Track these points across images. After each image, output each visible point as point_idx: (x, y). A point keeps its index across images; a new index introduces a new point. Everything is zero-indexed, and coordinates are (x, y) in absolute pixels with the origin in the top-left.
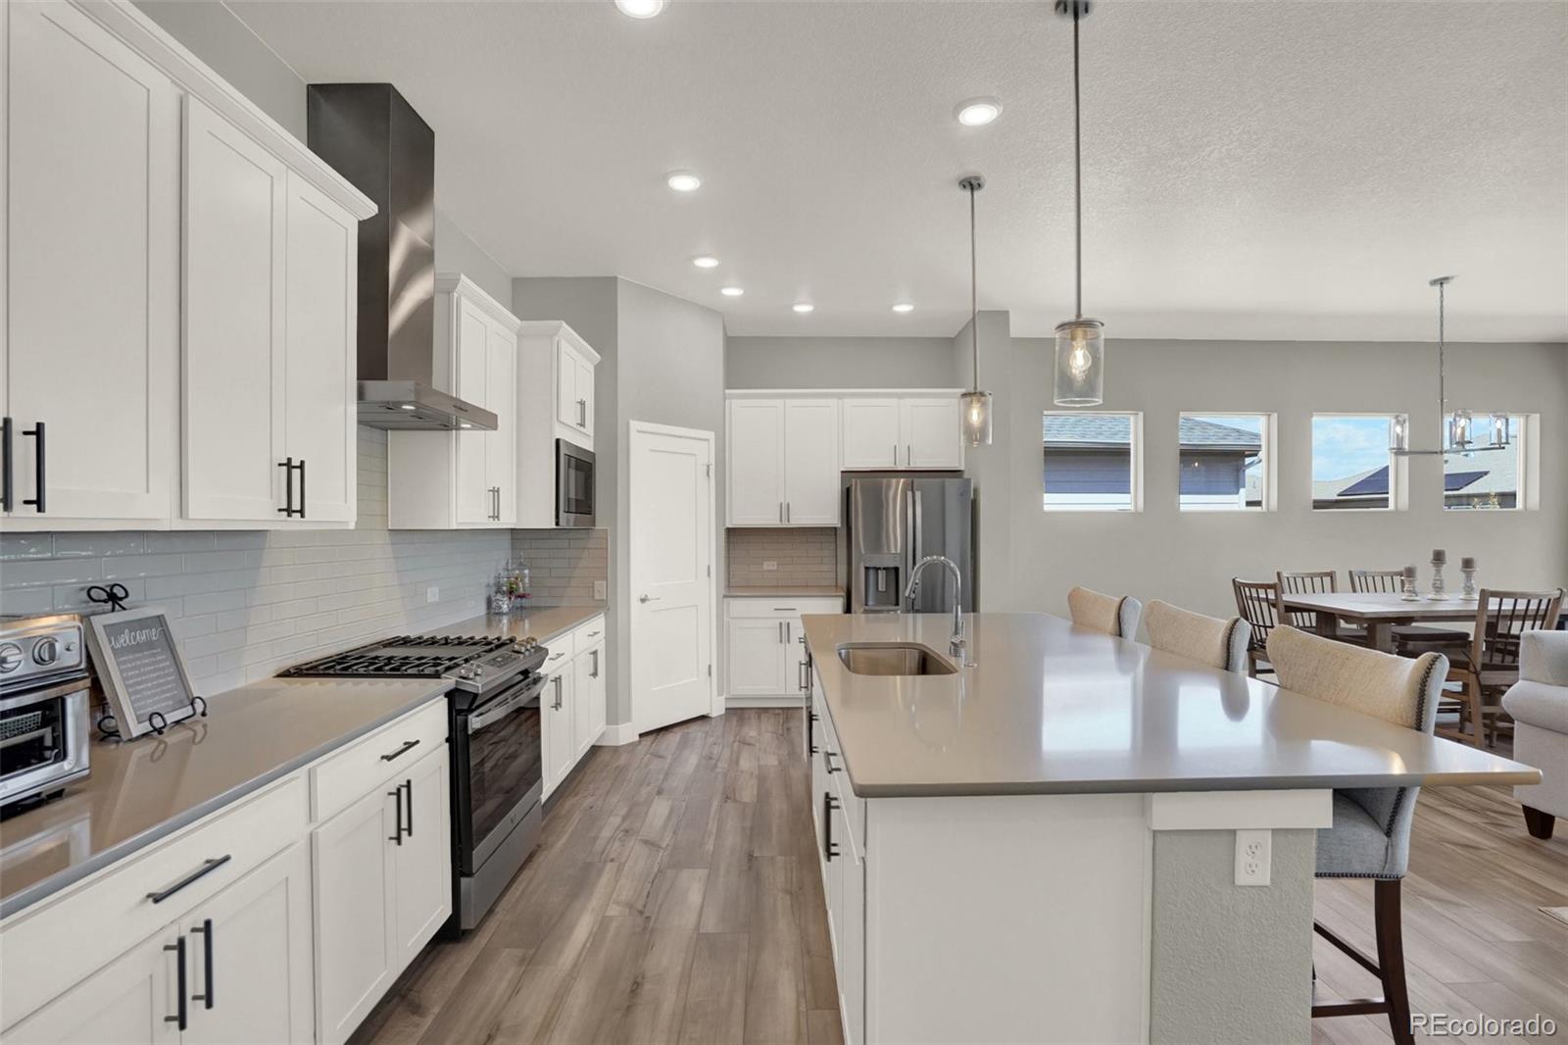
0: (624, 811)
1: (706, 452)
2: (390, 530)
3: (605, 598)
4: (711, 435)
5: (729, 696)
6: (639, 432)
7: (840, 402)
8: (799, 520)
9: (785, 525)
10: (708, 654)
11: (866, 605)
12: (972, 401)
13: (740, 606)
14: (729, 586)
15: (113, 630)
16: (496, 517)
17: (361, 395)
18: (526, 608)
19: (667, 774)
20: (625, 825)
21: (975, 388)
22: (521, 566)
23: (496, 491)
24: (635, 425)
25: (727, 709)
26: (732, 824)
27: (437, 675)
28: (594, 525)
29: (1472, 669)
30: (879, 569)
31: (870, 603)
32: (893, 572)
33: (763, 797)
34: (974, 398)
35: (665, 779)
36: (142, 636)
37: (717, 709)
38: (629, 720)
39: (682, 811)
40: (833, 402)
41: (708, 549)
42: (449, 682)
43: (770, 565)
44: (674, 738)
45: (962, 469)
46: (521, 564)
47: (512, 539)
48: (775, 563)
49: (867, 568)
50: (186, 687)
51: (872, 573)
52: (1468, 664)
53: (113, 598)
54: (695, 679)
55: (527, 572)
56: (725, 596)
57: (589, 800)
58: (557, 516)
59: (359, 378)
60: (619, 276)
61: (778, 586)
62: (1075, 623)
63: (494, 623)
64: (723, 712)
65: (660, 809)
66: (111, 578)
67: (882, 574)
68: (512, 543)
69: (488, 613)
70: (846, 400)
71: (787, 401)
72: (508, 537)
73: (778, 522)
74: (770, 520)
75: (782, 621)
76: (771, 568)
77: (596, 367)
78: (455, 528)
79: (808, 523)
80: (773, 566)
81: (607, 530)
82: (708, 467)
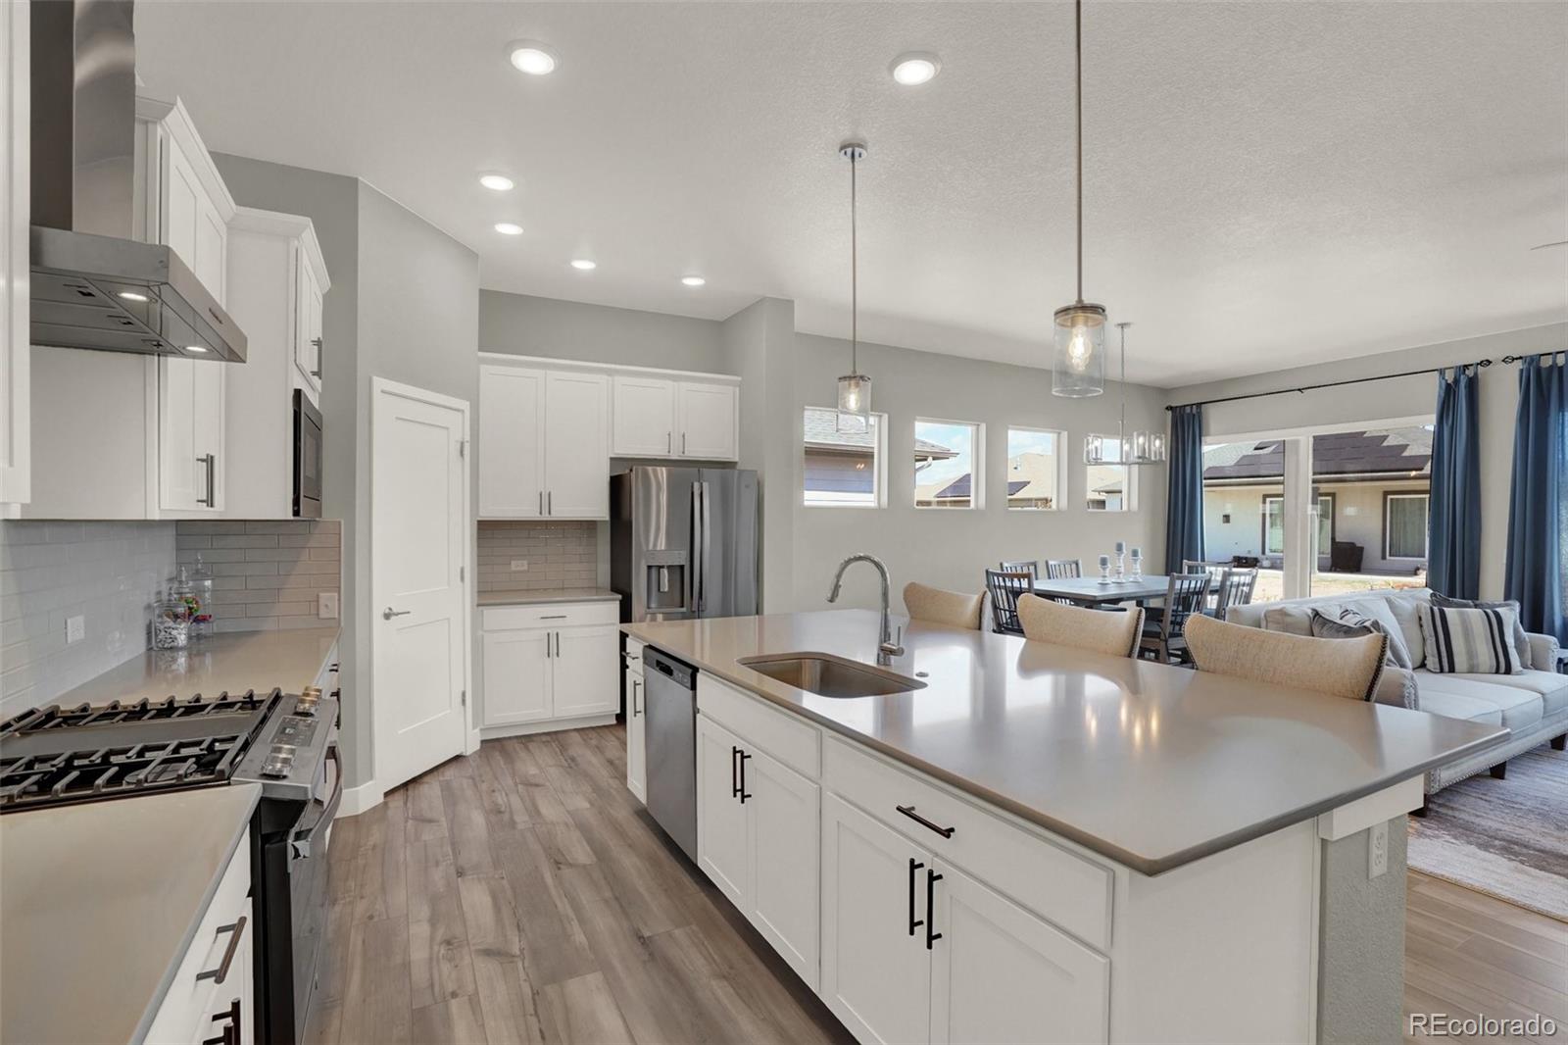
0: (424, 912)
1: (458, 427)
3: (337, 616)
4: (465, 405)
5: (483, 727)
6: (383, 392)
8: (561, 512)
9: (545, 517)
10: (461, 679)
11: (649, 608)
12: (850, 385)
13: (497, 616)
14: (481, 592)
16: (210, 502)
18: (205, 637)
19: (453, 845)
20: (440, 934)
21: (855, 371)
22: (199, 576)
23: (210, 461)
24: (380, 383)
25: (483, 742)
26: (586, 897)
28: (320, 516)
29: (1162, 637)
30: (663, 567)
31: (653, 605)
32: (678, 572)
33: (601, 853)
34: (853, 382)
35: (456, 853)
37: (471, 746)
38: (371, 777)
39: (509, 893)
40: (603, 379)
41: (462, 548)
43: (518, 565)
44: (431, 790)
45: (736, 459)
46: (197, 572)
47: (177, 535)
48: (525, 562)
49: (649, 567)
51: (654, 571)
52: (1160, 633)
54: (449, 711)
55: (208, 583)
56: (478, 605)
57: (361, 907)
58: (296, 502)
60: (360, 178)
61: (529, 590)
62: (912, 618)
64: (478, 747)
65: (476, 899)
67: (665, 572)
68: (177, 539)
69: (150, 649)
70: (617, 378)
71: (548, 372)
72: (171, 532)
73: (538, 514)
74: (528, 511)
75: (549, 631)
76: (521, 568)
77: (325, 297)
79: (571, 515)
80: (523, 566)
81: (340, 523)
82: (462, 444)
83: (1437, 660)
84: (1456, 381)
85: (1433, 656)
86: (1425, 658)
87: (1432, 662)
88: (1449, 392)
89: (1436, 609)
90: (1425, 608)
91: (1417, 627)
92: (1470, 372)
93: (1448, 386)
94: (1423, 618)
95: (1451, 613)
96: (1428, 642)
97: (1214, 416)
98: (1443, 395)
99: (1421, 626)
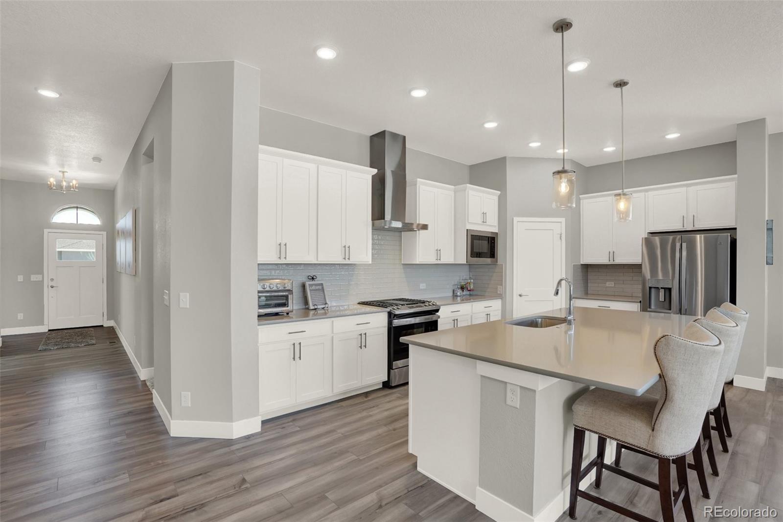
1: (559, 228)
2: (403, 264)
3: (501, 293)
4: (560, 220)
6: (518, 222)
7: (646, 194)
8: (619, 260)
9: (611, 262)
11: (650, 308)
15: (311, 285)
16: (439, 259)
17: (373, 225)
23: (439, 250)
24: (516, 219)
27: (387, 307)
28: (497, 262)
31: (653, 307)
32: (668, 290)
36: (318, 287)
40: (643, 194)
41: (561, 274)
42: (388, 309)
45: (736, 226)
46: (471, 278)
47: (469, 268)
48: (613, 283)
49: (650, 288)
50: (326, 301)
51: (653, 290)
53: (313, 278)
55: (472, 281)
58: (467, 259)
59: (372, 220)
60: (507, 156)
61: (614, 296)
63: (455, 299)
66: (314, 274)
67: (662, 292)
70: (650, 193)
72: (467, 267)
73: (608, 261)
74: (603, 260)
76: (610, 286)
78: (419, 263)
79: (626, 262)
80: (609, 284)
81: (502, 265)
82: (561, 234)
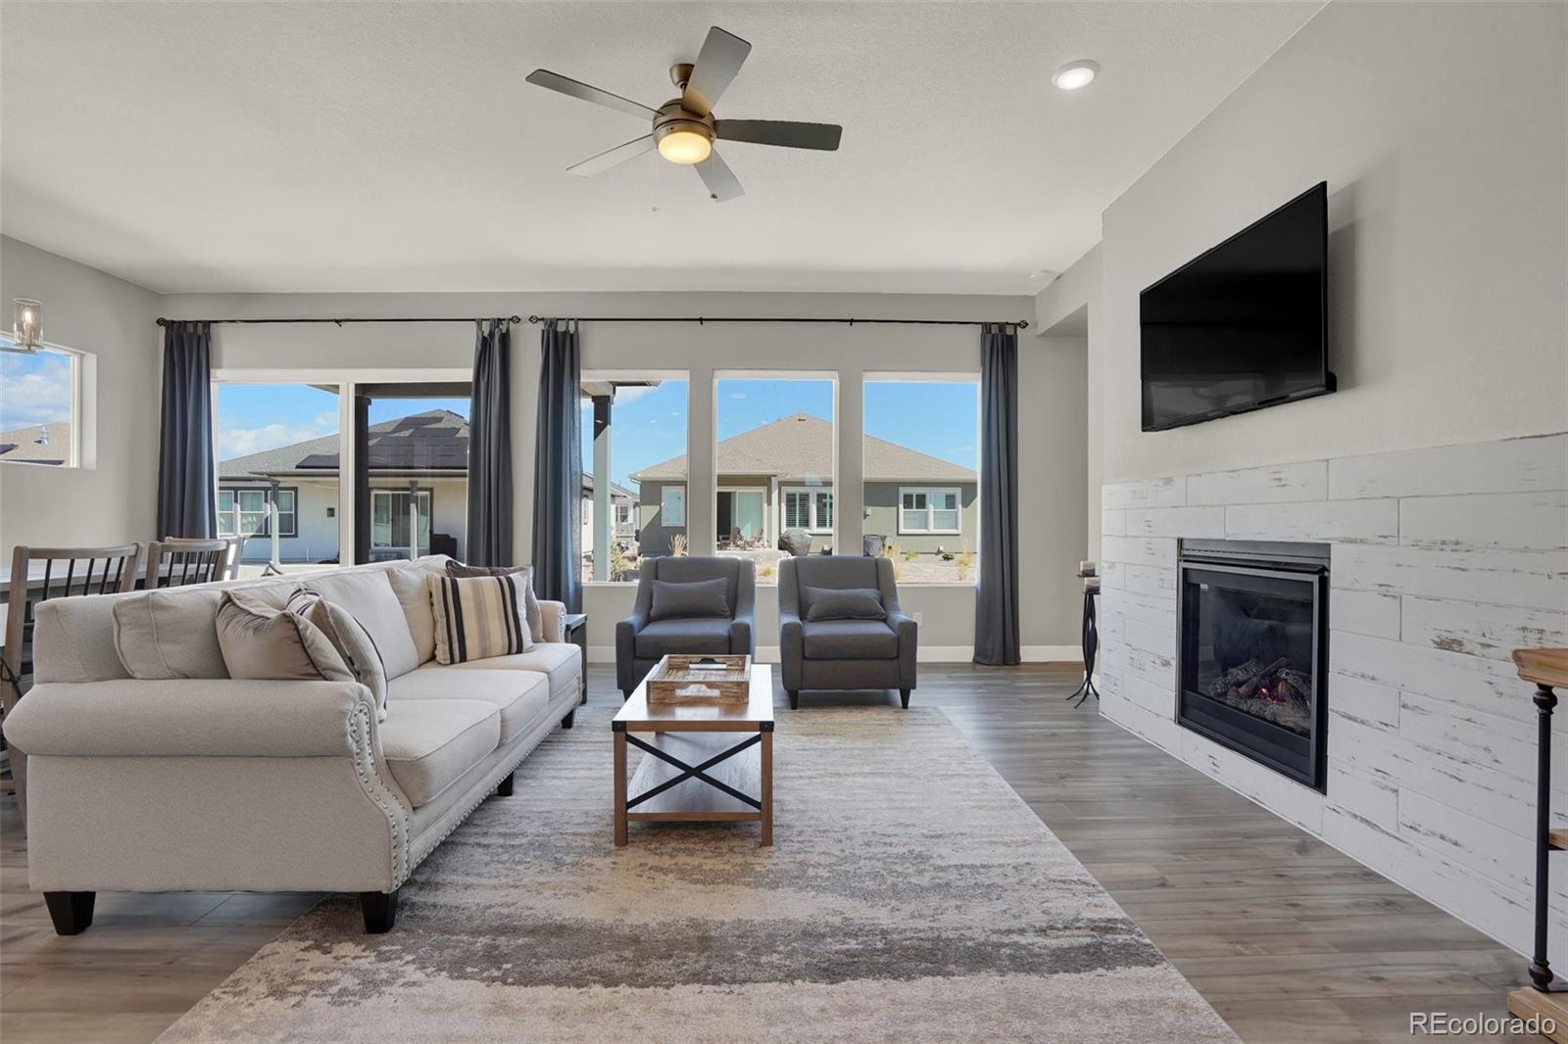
83: (447, 647)
84: (492, 334)
85: (443, 642)
86: (435, 647)
87: (442, 653)
88: (485, 344)
89: (448, 580)
90: (436, 579)
91: (428, 607)
92: (503, 328)
93: (484, 338)
94: (434, 595)
95: (463, 583)
96: (439, 625)
97: (228, 343)
98: (480, 347)
99: (432, 604)
